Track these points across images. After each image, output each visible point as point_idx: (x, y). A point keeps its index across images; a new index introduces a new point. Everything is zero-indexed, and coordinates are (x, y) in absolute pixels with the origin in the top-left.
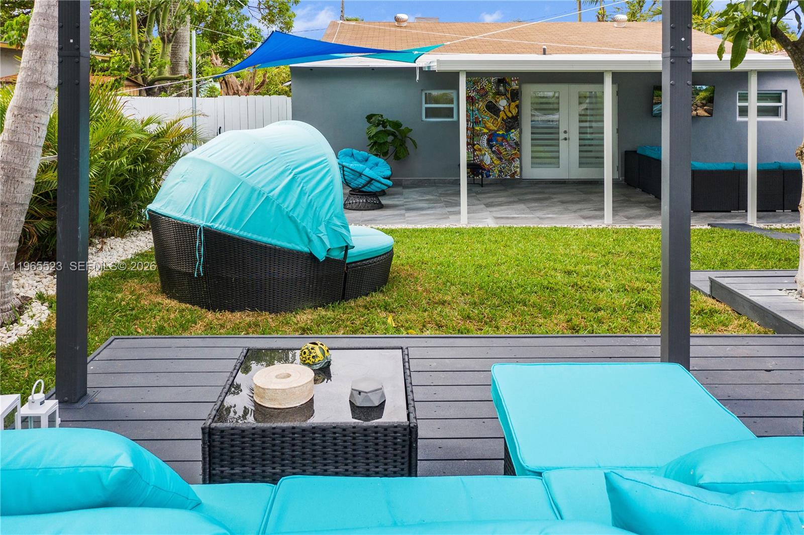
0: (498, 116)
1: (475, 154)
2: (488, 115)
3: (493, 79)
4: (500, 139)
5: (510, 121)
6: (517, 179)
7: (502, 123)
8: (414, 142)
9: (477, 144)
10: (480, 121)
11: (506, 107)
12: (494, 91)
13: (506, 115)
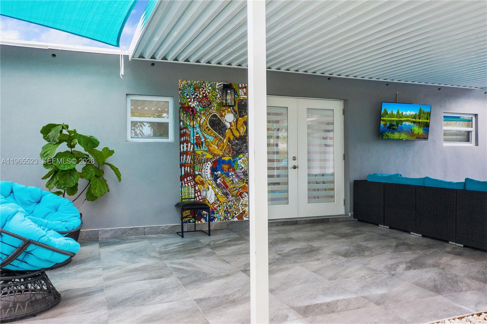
0: (224, 136)
1: (197, 188)
2: (212, 134)
3: (218, 84)
4: (226, 167)
5: (237, 143)
6: (246, 220)
7: (228, 145)
8: (116, 170)
9: (199, 174)
10: (202, 143)
11: (233, 123)
12: (219, 101)
13: (233, 135)
